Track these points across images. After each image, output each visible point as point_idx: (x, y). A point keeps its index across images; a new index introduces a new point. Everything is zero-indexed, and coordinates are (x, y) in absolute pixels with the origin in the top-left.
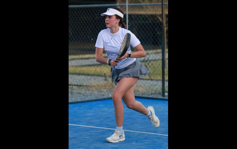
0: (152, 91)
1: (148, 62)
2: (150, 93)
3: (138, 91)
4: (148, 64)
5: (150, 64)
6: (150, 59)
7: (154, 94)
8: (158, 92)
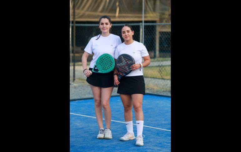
0: (164, 89)
1: (162, 67)
2: (162, 91)
3: (154, 89)
4: (162, 69)
5: (163, 69)
6: (163, 65)
7: (165, 92)
8: (168, 90)
